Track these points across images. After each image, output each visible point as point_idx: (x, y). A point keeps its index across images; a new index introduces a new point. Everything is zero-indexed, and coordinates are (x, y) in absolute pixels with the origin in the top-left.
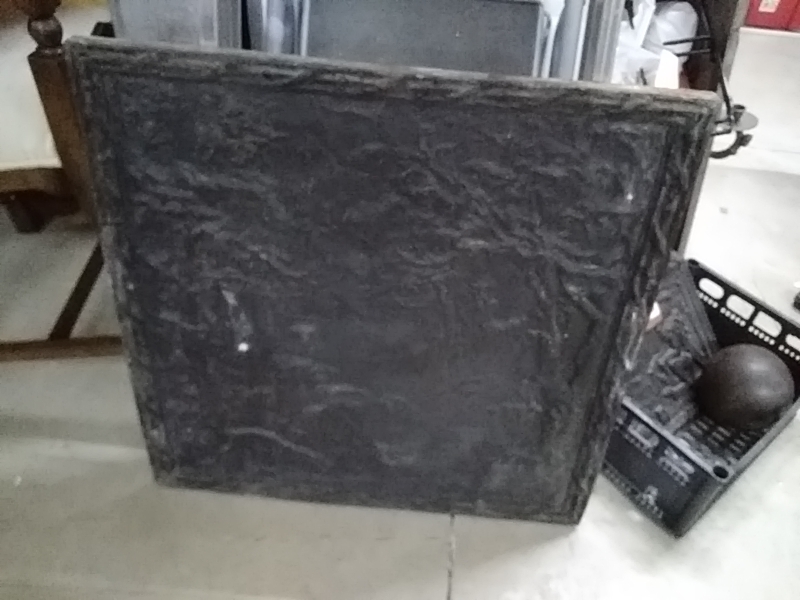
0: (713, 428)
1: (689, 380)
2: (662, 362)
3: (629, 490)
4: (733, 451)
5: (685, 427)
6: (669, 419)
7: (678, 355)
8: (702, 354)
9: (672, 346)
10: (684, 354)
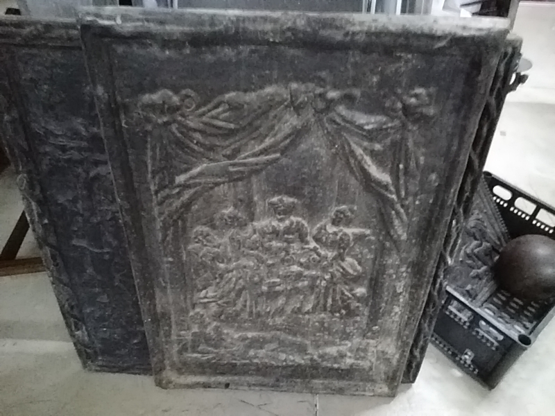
0: (509, 299)
1: (490, 263)
2: (468, 251)
3: (450, 353)
4: (526, 316)
5: (489, 300)
6: (477, 295)
7: (480, 245)
8: (498, 243)
9: (476, 239)
10: (485, 244)
